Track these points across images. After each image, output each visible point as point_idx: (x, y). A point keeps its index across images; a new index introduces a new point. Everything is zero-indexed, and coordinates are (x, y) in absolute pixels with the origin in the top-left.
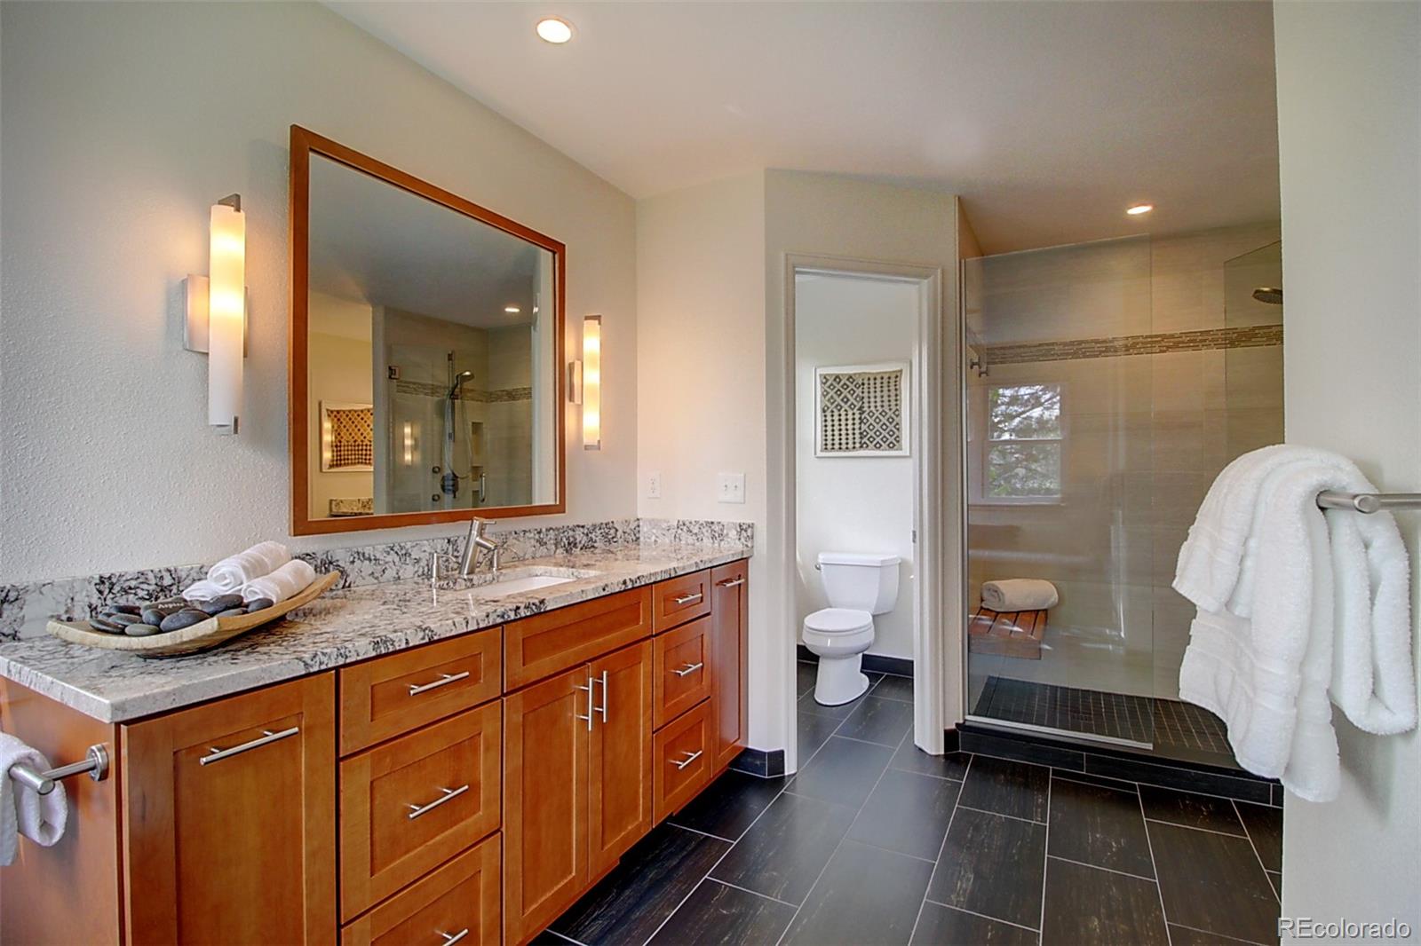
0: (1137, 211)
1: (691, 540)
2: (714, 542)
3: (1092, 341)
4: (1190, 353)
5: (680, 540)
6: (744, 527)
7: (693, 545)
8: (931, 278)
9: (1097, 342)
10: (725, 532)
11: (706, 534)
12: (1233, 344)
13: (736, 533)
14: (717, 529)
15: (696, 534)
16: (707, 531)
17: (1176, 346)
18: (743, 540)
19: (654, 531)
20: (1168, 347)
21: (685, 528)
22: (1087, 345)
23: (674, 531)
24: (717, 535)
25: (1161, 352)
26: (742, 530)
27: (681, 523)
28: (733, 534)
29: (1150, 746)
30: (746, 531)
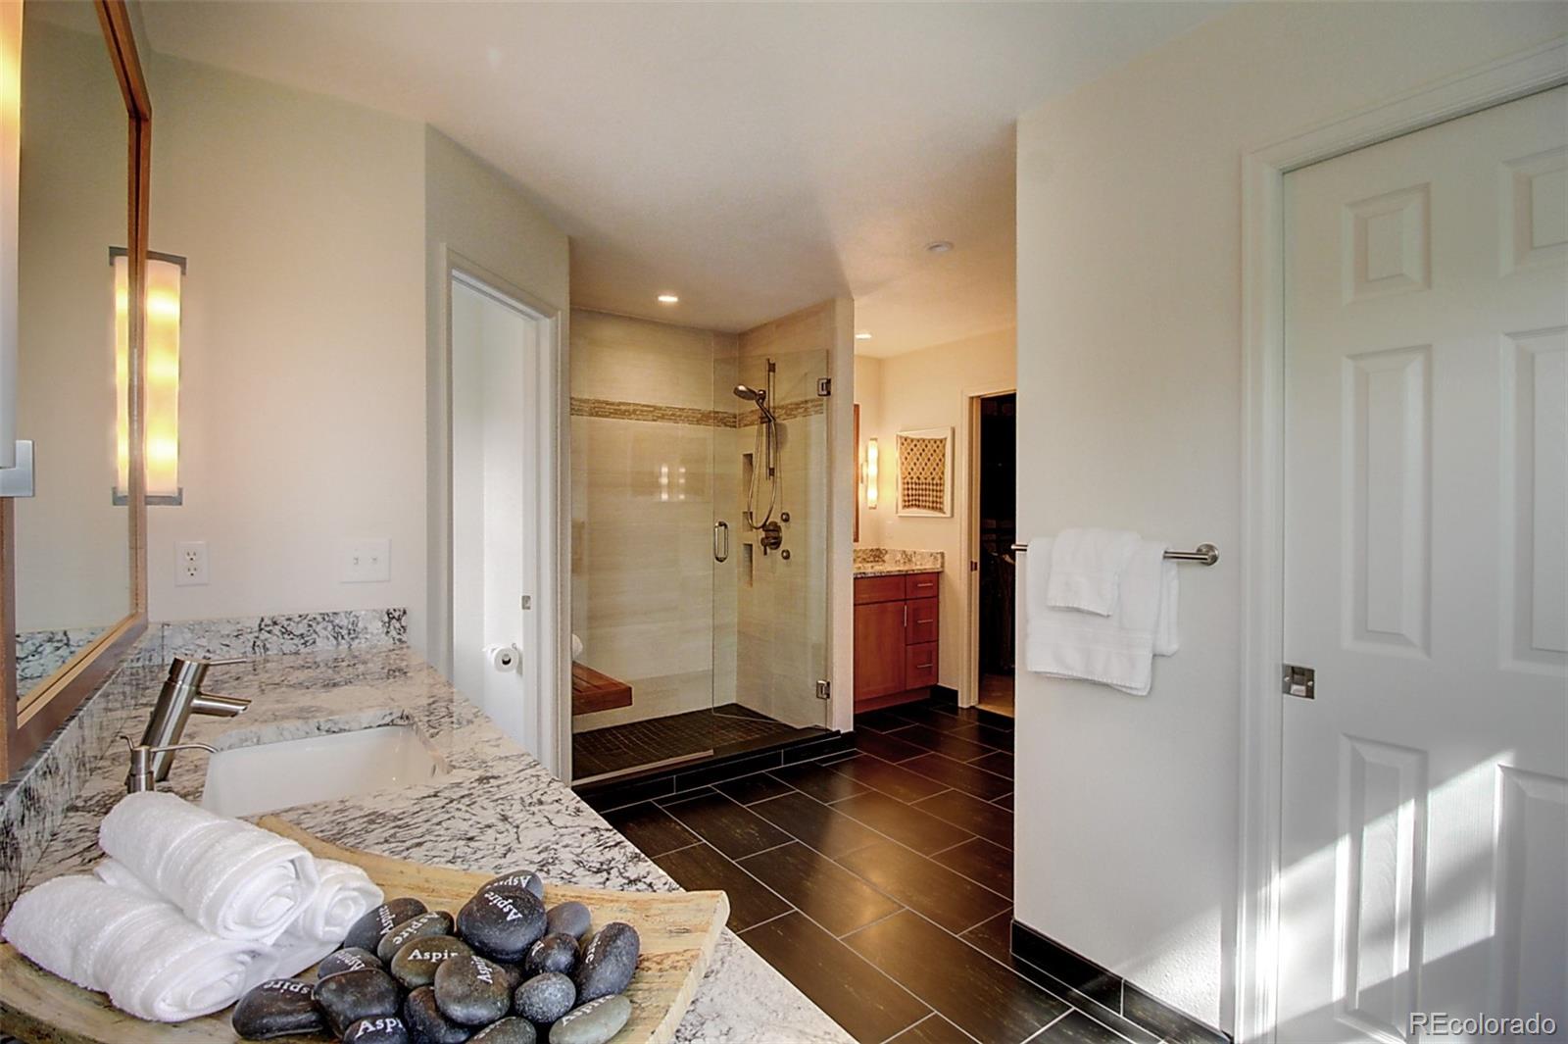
0: (668, 299)
1: (289, 645)
2: (338, 644)
3: (604, 402)
4: (671, 424)
5: (266, 649)
6: (396, 615)
7: (297, 653)
8: (554, 318)
9: (607, 403)
10: (360, 625)
11: (323, 633)
12: (698, 422)
13: (380, 624)
14: (345, 623)
15: (302, 636)
16: (325, 629)
17: (662, 417)
18: (393, 633)
19: (203, 642)
20: (658, 417)
21: (276, 630)
22: (600, 405)
23: (251, 637)
24: (344, 632)
25: (654, 420)
26: (391, 619)
27: (267, 621)
28: (376, 627)
29: (711, 752)
30: (399, 619)
